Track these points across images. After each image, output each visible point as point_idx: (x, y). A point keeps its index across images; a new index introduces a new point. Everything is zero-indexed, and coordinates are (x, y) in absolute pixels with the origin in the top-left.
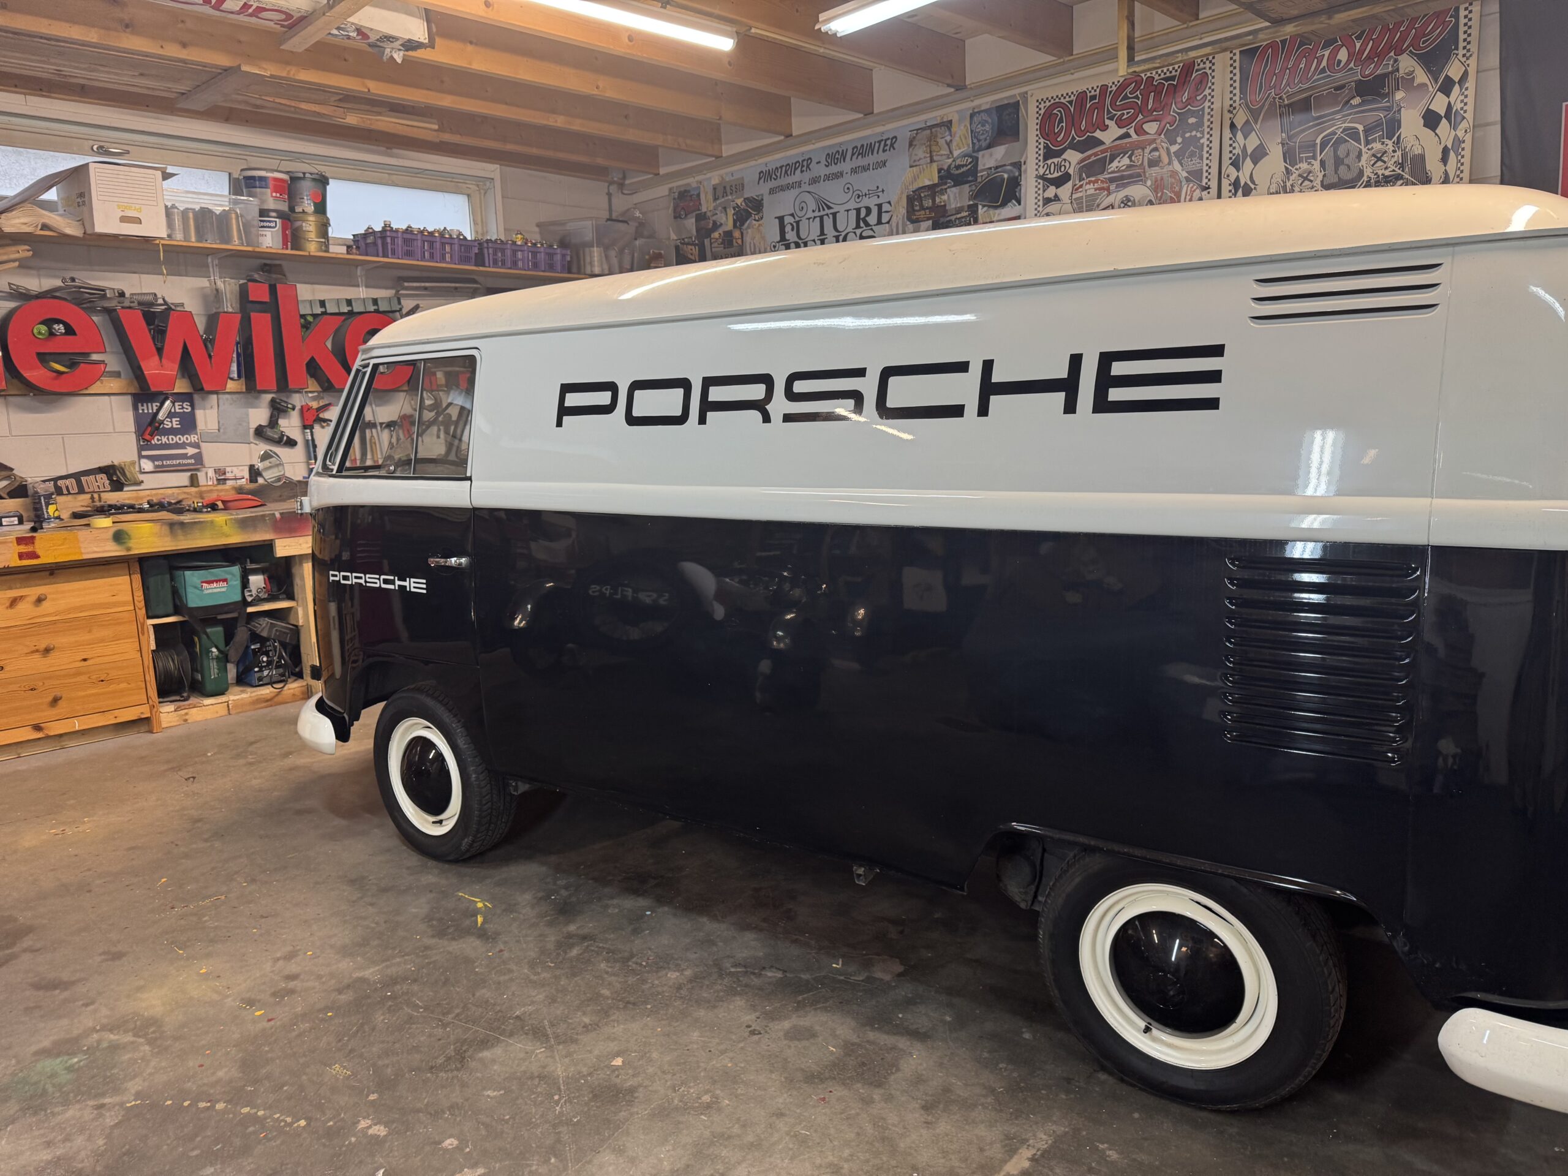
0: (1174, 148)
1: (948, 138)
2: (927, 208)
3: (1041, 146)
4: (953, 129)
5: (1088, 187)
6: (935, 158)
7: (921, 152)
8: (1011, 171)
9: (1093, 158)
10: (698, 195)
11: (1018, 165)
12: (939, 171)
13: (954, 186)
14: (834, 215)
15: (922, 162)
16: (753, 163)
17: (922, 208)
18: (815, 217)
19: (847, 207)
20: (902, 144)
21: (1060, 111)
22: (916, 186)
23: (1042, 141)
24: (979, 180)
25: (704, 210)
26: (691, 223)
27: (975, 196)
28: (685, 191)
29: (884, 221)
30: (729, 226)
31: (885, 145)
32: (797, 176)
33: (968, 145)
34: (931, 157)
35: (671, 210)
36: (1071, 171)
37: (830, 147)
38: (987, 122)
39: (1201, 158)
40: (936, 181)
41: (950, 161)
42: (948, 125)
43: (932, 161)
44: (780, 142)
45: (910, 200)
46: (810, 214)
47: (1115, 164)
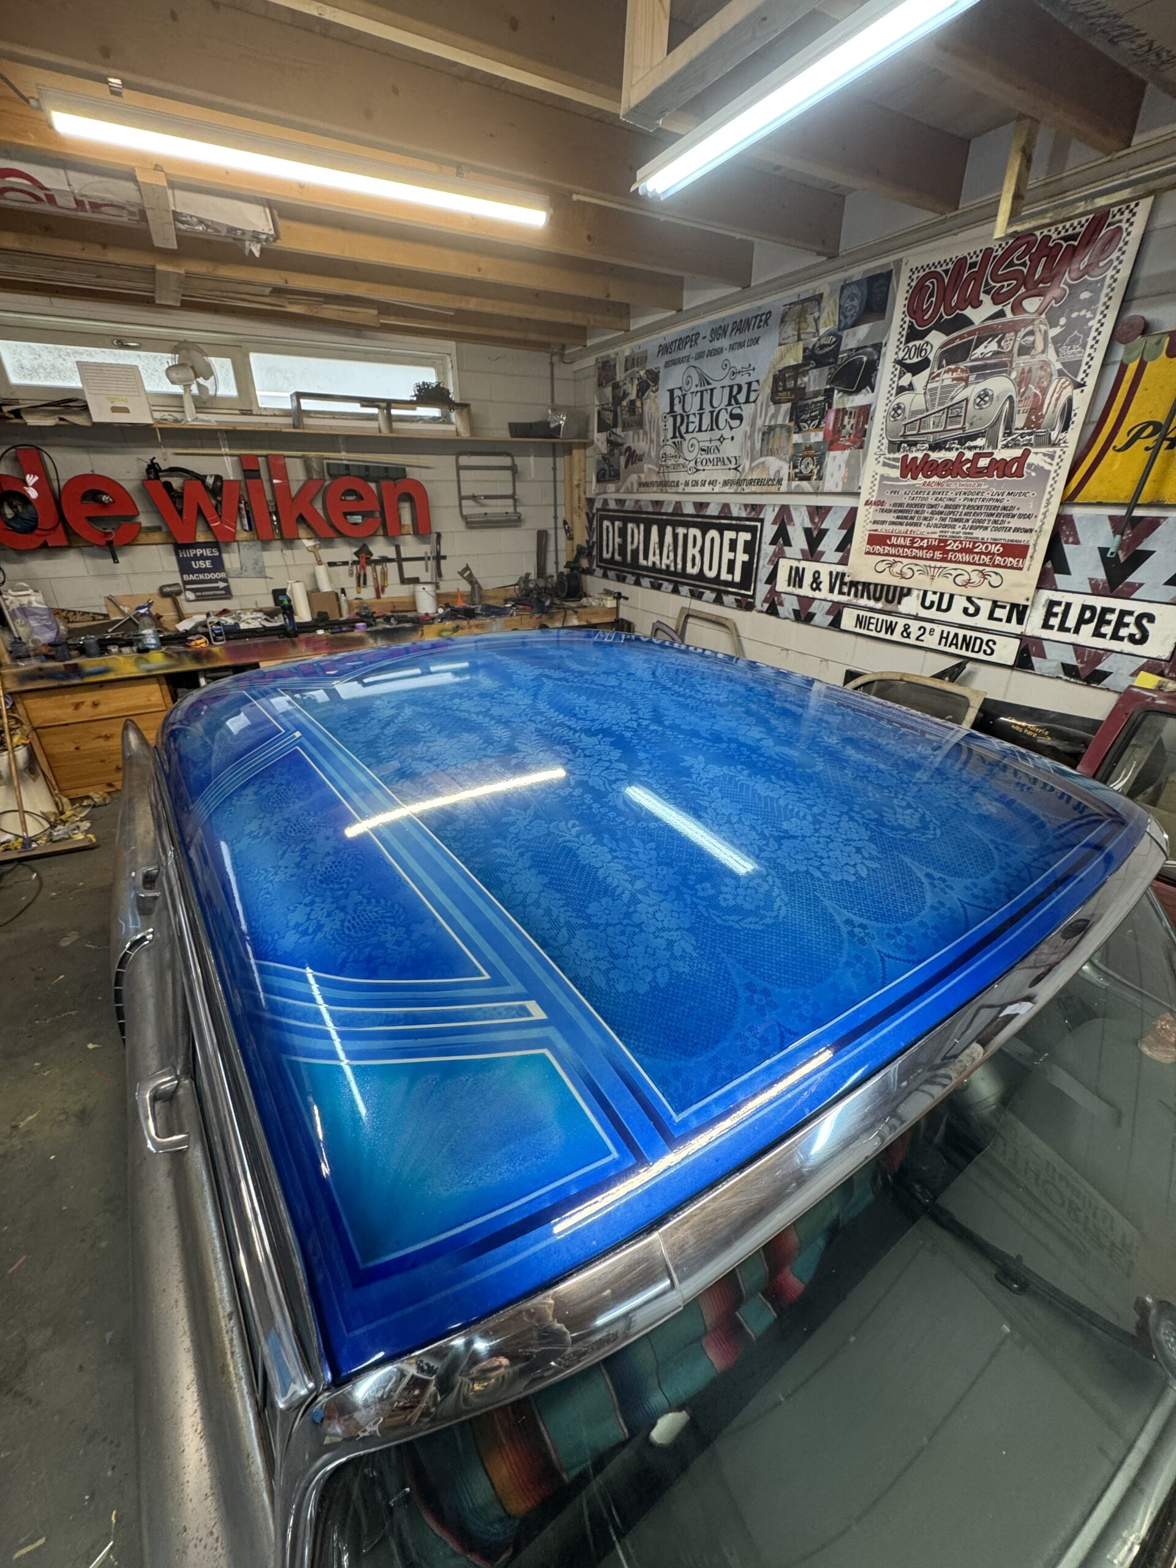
0: (1054, 332)
1: (816, 315)
2: (789, 390)
3: (906, 326)
4: (823, 304)
5: (946, 376)
6: (802, 336)
7: (790, 330)
8: (871, 354)
9: (958, 342)
10: (615, 366)
11: (878, 347)
12: (805, 350)
13: (816, 367)
14: (712, 390)
15: (789, 340)
16: (654, 337)
17: (785, 389)
18: (697, 393)
19: (723, 383)
20: (774, 320)
21: (932, 283)
22: (781, 366)
23: (908, 319)
24: (839, 362)
25: (618, 379)
26: (608, 391)
27: (834, 380)
28: (607, 362)
29: (752, 399)
30: (633, 396)
31: (761, 321)
32: (686, 352)
33: (835, 322)
34: (799, 335)
35: (596, 379)
36: (931, 357)
37: (714, 322)
38: (856, 295)
39: (1084, 346)
40: (800, 362)
41: (815, 339)
42: (818, 299)
43: (799, 339)
44: (672, 316)
45: (776, 379)
46: (694, 389)
47: (981, 350)
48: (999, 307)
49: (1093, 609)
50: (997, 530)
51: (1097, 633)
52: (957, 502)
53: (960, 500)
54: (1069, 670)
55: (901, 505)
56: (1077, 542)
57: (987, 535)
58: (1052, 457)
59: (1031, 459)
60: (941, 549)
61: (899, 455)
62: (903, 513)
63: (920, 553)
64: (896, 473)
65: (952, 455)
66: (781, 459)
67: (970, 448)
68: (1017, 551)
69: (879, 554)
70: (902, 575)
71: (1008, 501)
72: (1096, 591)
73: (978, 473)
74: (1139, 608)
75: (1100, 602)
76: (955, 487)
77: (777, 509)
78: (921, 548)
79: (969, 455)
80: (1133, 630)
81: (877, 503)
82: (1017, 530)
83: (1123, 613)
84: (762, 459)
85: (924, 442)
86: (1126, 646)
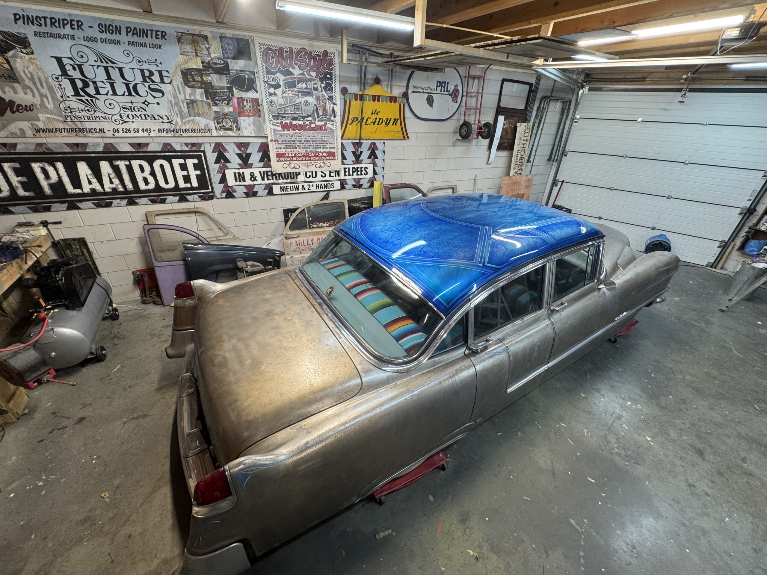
0: (323, 85)
1: (206, 45)
2: (198, 81)
3: (264, 67)
4: (210, 41)
5: (289, 92)
6: (199, 54)
7: (188, 48)
8: (249, 75)
9: (290, 80)
11: (253, 73)
12: (203, 62)
13: (214, 73)
15: (189, 54)
17: (194, 81)
18: (98, 66)
20: (171, 38)
21: (271, 53)
22: (187, 67)
23: (264, 64)
24: (231, 74)
27: (231, 83)
31: (157, 35)
33: (220, 54)
34: (196, 53)
36: (281, 83)
38: (230, 44)
39: (332, 92)
40: (201, 67)
41: (209, 59)
42: (205, 37)
43: (197, 55)
45: (184, 74)
47: (300, 85)
48: (302, 72)
49: (354, 168)
50: (324, 148)
51: (358, 175)
52: (308, 139)
53: (309, 139)
54: (354, 186)
55: (286, 141)
56: (346, 150)
57: (322, 150)
58: (333, 125)
59: (328, 125)
60: (307, 156)
61: (279, 121)
62: (288, 144)
63: (300, 159)
64: (280, 128)
65: (301, 123)
66: (207, 119)
67: (307, 121)
68: (332, 155)
69: (283, 161)
70: (295, 168)
71: (325, 139)
72: (354, 164)
73: (313, 129)
74: (364, 166)
75: (356, 166)
76: (306, 135)
77: (213, 145)
78: (300, 157)
79: (307, 123)
80: (364, 172)
81: (275, 141)
82: (330, 148)
83: (362, 168)
84: (192, 118)
85: (288, 117)
86: (364, 176)
